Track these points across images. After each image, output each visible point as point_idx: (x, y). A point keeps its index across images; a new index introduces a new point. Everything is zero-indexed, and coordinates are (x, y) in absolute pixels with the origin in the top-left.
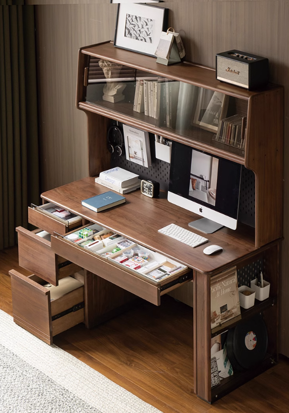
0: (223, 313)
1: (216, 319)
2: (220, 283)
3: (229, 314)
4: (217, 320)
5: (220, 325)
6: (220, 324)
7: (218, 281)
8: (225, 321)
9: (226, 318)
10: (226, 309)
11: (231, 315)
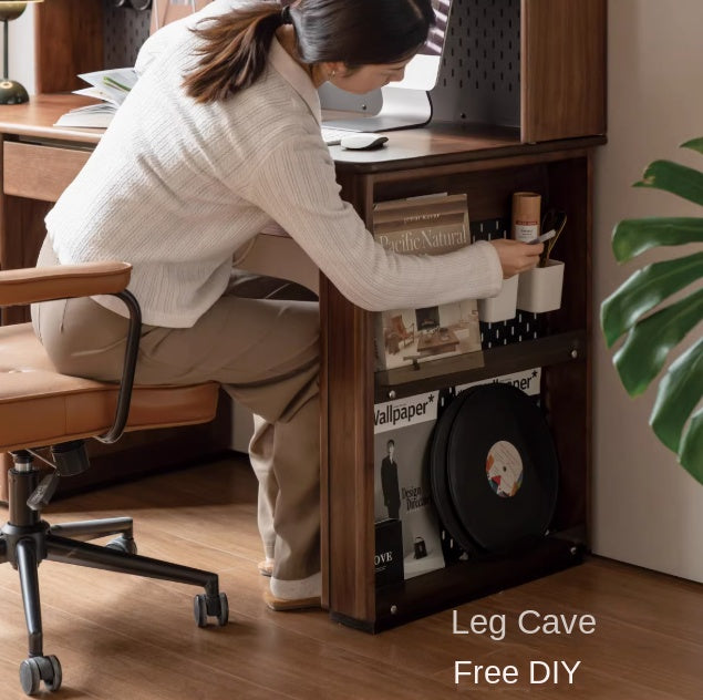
0: (425, 332)
1: (401, 344)
2: (416, 230)
3: (445, 339)
4: (406, 346)
5: (416, 366)
6: (415, 364)
7: (409, 223)
8: (431, 358)
9: (435, 351)
10: (436, 323)
11: (452, 345)
